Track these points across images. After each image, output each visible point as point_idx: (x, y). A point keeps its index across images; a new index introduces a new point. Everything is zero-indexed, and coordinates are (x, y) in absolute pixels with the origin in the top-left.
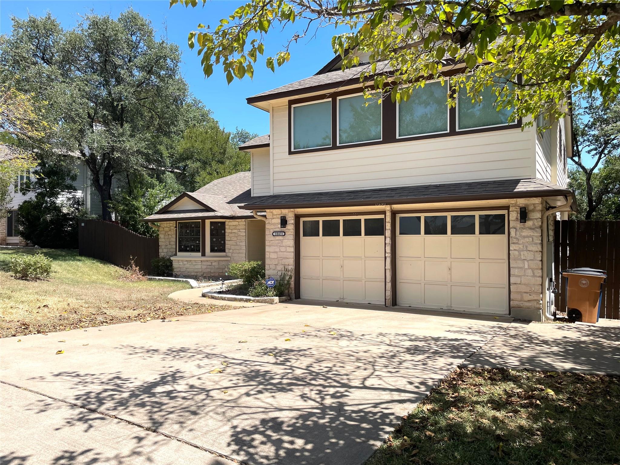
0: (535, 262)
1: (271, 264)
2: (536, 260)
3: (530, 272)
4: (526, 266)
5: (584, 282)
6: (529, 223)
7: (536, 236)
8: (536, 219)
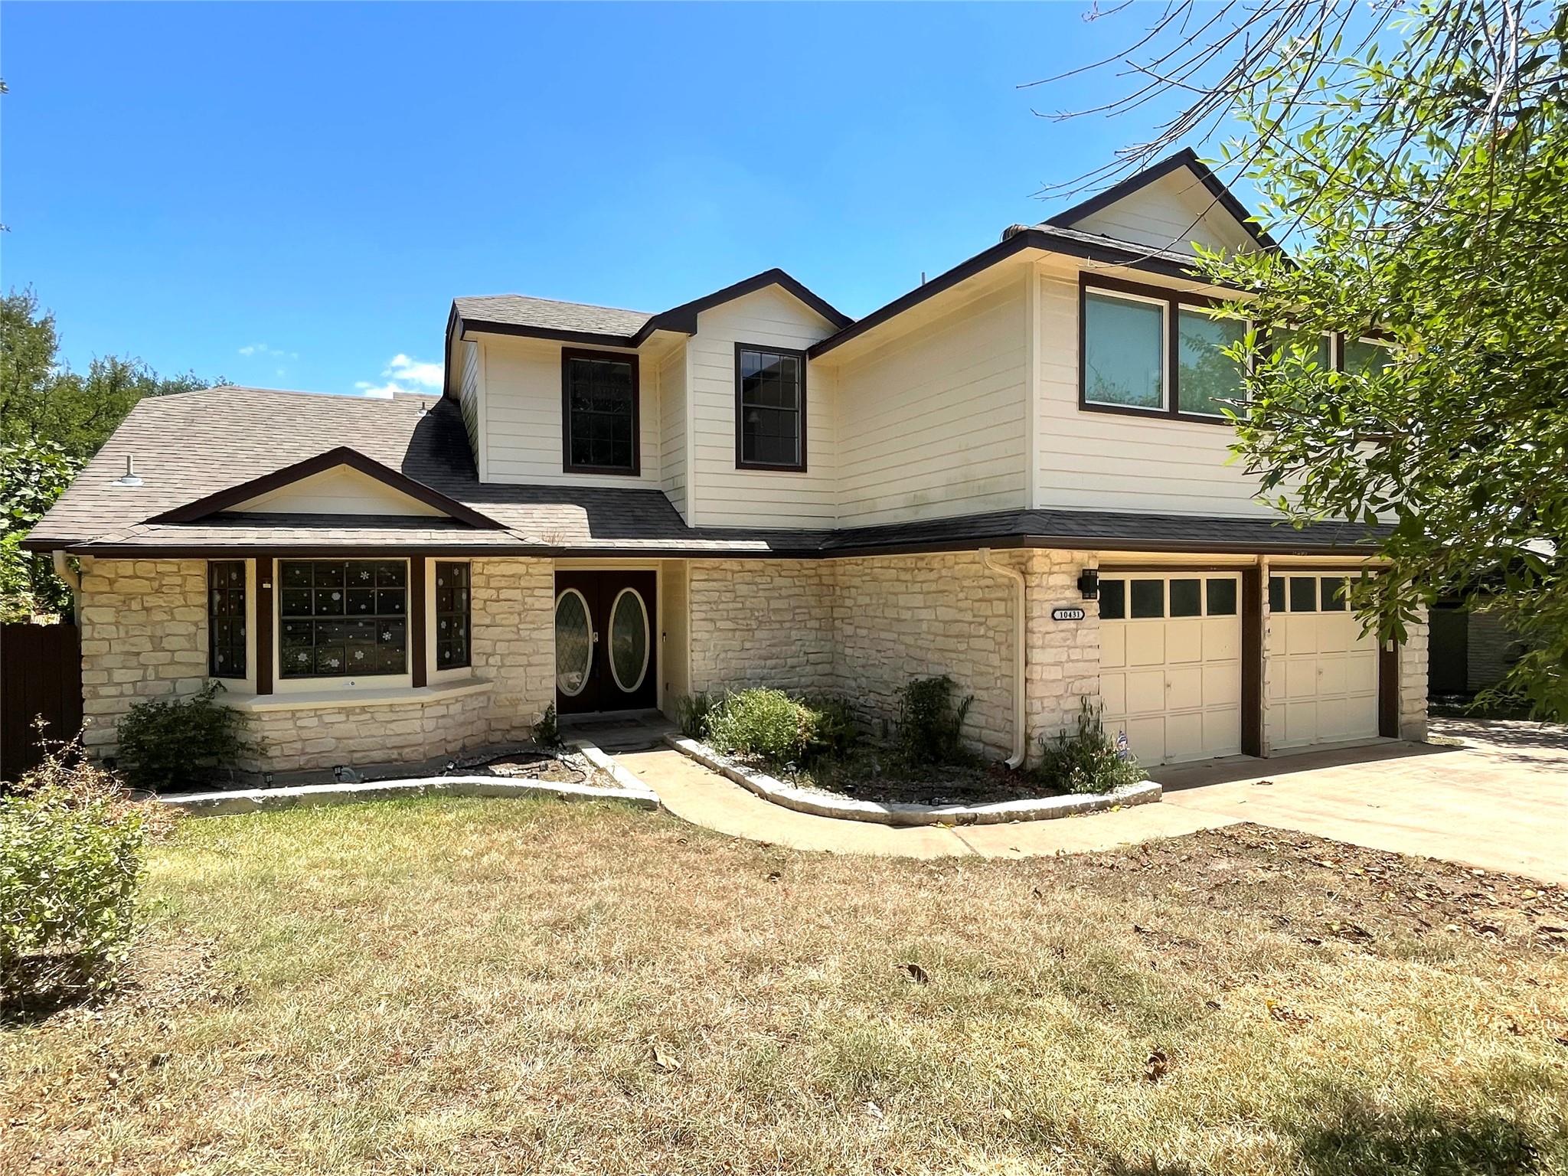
1: (1048, 697)
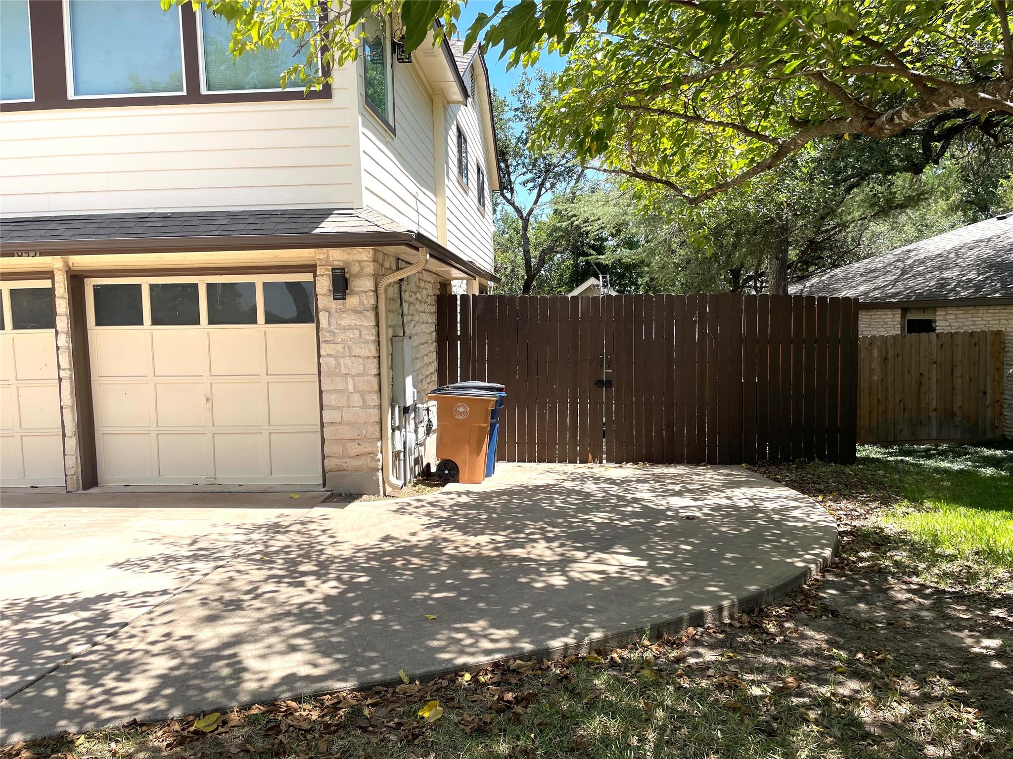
0: (365, 378)
2: (368, 375)
3: (356, 399)
4: (351, 388)
5: (461, 409)
6: (352, 301)
7: (366, 327)
8: (365, 292)
